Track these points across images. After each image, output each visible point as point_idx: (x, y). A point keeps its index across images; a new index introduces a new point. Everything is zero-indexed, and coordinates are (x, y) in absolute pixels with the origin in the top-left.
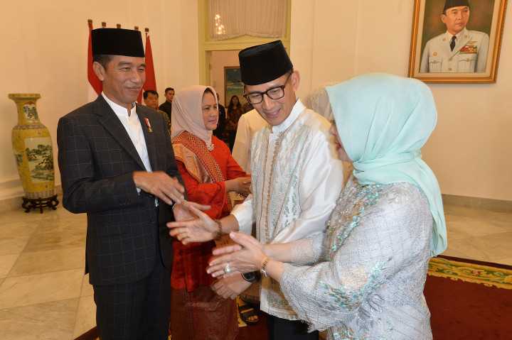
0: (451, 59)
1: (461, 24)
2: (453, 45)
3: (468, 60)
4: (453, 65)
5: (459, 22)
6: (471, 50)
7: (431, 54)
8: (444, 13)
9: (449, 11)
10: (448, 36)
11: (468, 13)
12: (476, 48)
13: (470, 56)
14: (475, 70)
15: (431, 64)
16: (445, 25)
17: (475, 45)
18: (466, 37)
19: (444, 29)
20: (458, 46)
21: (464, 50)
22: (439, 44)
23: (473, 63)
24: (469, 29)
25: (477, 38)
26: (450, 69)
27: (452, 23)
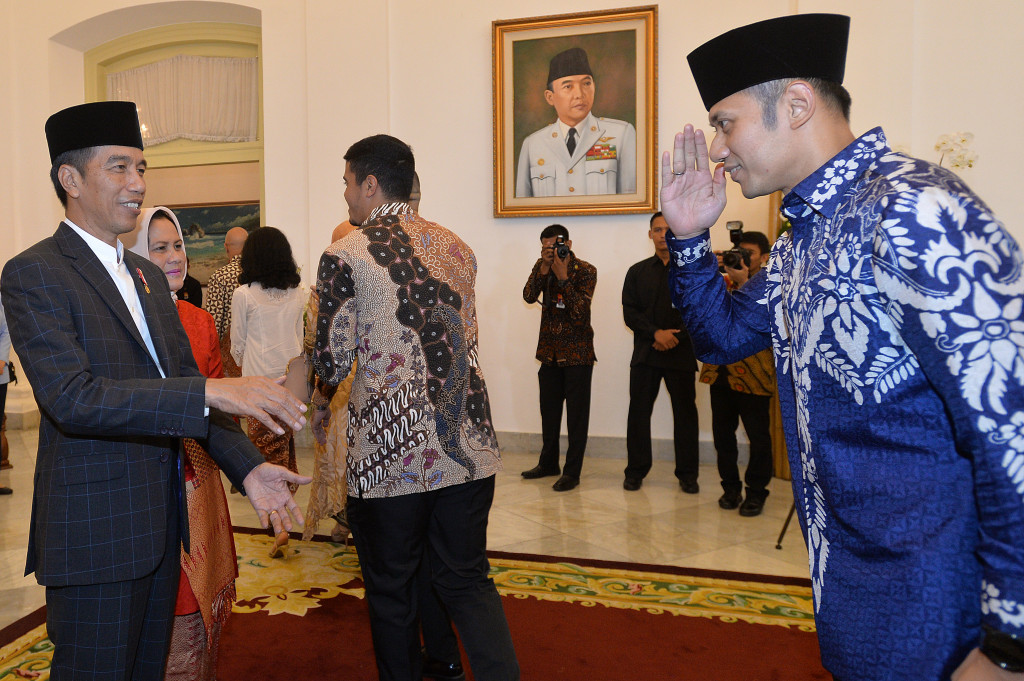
0: (570, 171)
1: (583, 106)
2: (571, 146)
3: (602, 172)
4: (577, 180)
5: (578, 102)
6: (605, 153)
7: (534, 161)
8: (550, 88)
9: (558, 83)
10: (561, 128)
11: (592, 86)
12: (614, 149)
13: (606, 164)
14: (618, 191)
15: (535, 182)
16: (553, 109)
17: (611, 143)
18: (593, 129)
19: (552, 116)
20: (582, 146)
21: (592, 153)
22: (545, 144)
23: (613, 176)
24: (597, 115)
25: (614, 130)
26: (572, 190)
27: (566, 104)
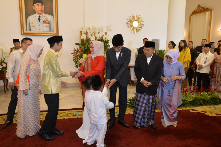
0: (39, 25)
1: (42, 11)
2: (39, 20)
3: (47, 26)
4: (41, 27)
5: (41, 10)
6: (47, 22)
7: (31, 22)
8: (34, 6)
9: (35, 5)
10: (37, 15)
11: (44, 6)
12: (49, 21)
13: (47, 25)
14: (50, 31)
15: (31, 27)
16: (35, 10)
17: (48, 20)
18: (44, 16)
19: (34, 12)
20: (42, 20)
21: (44, 22)
22: (33, 19)
23: (49, 27)
24: (45, 13)
25: (49, 17)
26: (40, 30)
27: (38, 10)
